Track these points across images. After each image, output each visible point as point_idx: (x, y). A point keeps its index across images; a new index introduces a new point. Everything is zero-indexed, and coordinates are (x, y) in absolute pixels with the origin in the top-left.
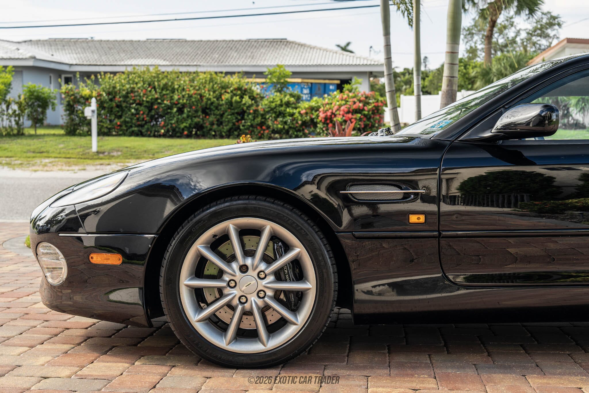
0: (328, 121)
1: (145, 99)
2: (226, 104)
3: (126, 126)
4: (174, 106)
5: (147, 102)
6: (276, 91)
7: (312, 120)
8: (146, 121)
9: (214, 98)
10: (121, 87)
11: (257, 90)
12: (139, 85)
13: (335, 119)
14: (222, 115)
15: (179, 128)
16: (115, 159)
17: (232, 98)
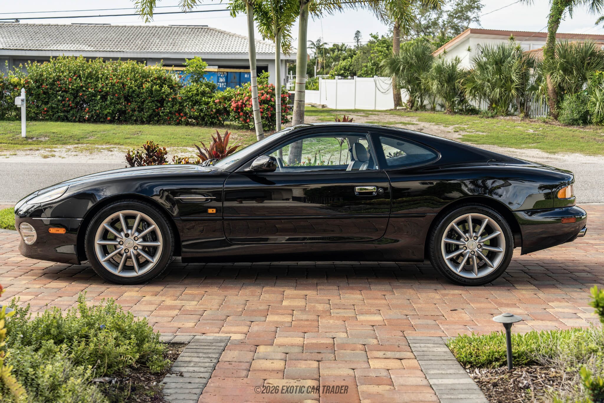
0: (239, 110)
1: (70, 87)
2: (147, 92)
3: (53, 112)
4: (98, 93)
5: (73, 89)
6: (193, 82)
7: (225, 108)
8: (71, 107)
9: (135, 86)
10: (48, 75)
11: (176, 78)
12: (65, 74)
13: (245, 109)
14: (143, 103)
15: (103, 114)
16: (43, 144)
17: (152, 87)
